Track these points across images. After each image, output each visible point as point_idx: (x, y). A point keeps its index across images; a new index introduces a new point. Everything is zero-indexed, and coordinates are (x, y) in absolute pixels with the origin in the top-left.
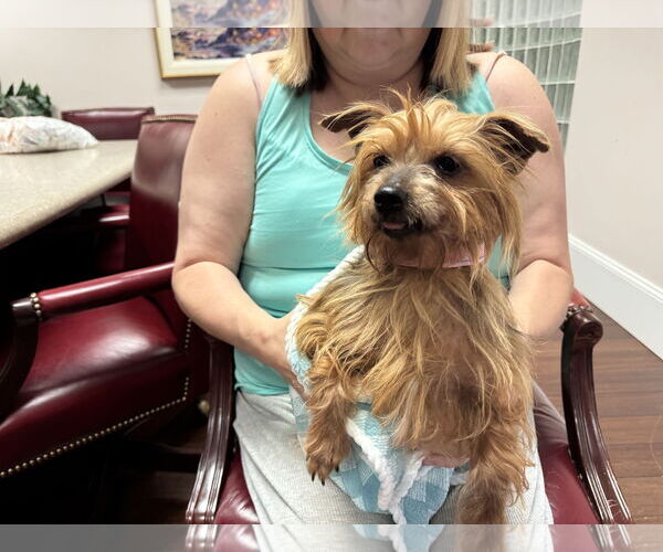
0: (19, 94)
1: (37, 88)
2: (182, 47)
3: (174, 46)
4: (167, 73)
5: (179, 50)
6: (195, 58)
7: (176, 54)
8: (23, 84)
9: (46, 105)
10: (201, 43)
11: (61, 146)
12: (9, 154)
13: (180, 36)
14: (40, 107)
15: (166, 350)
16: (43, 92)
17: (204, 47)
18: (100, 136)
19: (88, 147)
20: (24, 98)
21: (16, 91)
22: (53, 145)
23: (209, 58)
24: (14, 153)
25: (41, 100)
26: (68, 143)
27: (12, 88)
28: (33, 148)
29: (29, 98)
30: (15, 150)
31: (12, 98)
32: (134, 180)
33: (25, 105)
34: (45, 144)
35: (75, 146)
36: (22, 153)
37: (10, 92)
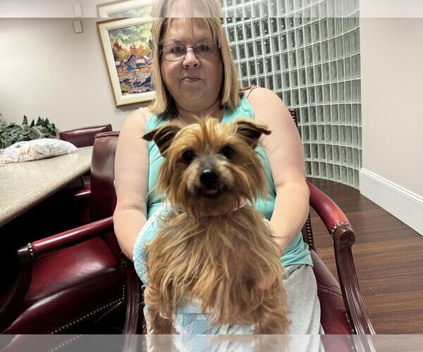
0: (37, 125)
1: (47, 120)
2: (126, 87)
3: (122, 87)
4: (119, 104)
5: (125, 89)
6: (134, 92)
7: (123, 92)
8: (39, 118)
9: (53, 129)
10: (137, 84)
11: (56, 153)
12: (28, 161)
13: (125, 82)
14: (50, 130)
15: (111, 270)
16: (51, 122)
17: (139, 86)
18: (78, 145)
19: (72, 152)
20: (40, 127)
21: (35, 123)
22: (52, 154)
23: (143, 92)
24: (31, 161)
25: (50, 126)
26: (61, 152)
27: (33, 122)
28: (41, 156)
29: (43, 126)
30: (32, 159)
31: (33, 127)
32: (92, 170)
33: (41, 131)
34: (48, 154)
35: (64, 153)
36: (36, 160)
37: (33, 124)
